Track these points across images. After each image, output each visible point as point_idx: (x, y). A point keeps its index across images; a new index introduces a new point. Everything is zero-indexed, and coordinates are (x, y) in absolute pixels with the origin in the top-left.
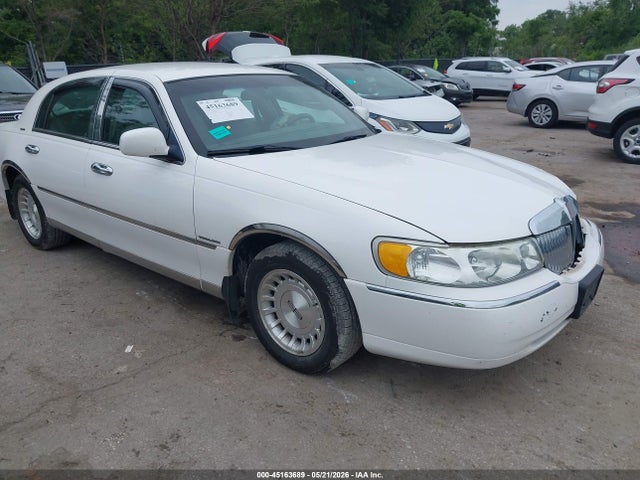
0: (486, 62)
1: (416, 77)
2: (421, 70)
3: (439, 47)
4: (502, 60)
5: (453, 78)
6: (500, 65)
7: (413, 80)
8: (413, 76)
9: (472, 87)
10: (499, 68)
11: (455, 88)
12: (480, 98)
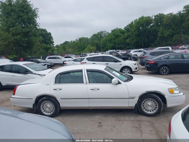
0: (55, 57)
1: (38, 62)
2: (39, 60)
3: (41, 53)
4: (59, 56)
5: (48, 61)
6: (59, 57)
7: (37, 63)
8: (37, 62)
9: (53, 63)
10: (58, 58)
11: (49, 64)
12: (55, 65)
